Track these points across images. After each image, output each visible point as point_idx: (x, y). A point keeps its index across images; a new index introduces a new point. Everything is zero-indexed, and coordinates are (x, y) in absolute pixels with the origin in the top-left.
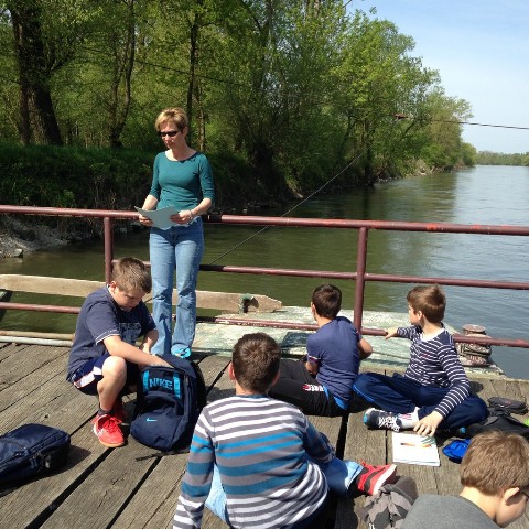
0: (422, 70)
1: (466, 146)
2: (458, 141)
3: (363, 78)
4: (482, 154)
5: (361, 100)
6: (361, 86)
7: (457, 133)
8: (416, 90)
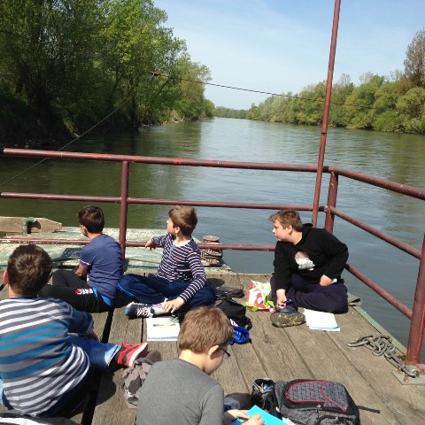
0: (173, 38)
1: (207, 102)
2: (202, 97)
3: (127, 41)
4: (219, 109)
5: (125, 59)
6: (125, 47)
7: (201, 91)
8: (169, 54)
